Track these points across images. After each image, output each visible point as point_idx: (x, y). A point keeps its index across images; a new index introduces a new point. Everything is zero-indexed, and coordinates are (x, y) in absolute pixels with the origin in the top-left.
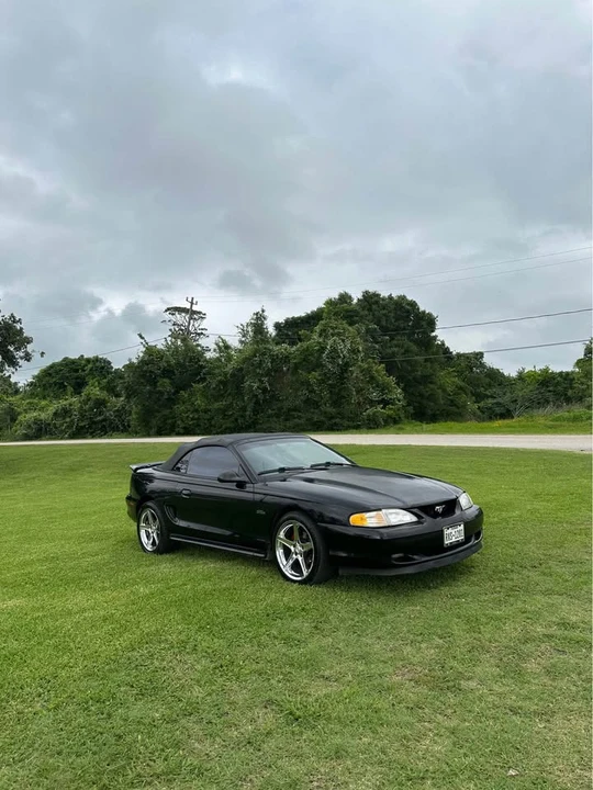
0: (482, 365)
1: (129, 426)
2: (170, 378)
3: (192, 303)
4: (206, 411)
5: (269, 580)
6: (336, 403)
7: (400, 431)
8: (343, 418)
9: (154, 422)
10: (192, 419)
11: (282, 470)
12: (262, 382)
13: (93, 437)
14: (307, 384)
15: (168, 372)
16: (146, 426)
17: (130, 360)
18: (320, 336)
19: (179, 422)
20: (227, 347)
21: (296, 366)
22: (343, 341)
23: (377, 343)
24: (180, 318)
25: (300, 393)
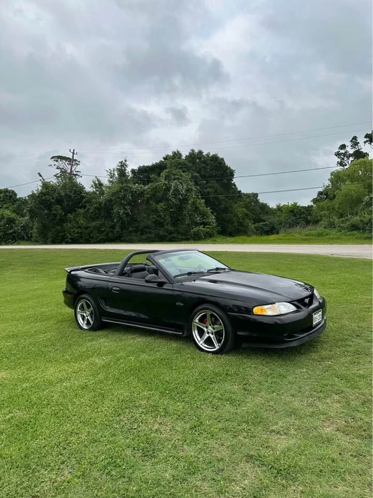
0: (257, 201)
1: (31, 237)
2: (61, 205)
3: (73, 153)
4: (86, 228)
5: (188, 351)
6: (174, 224)
7: (214, 242)
8: (179, 233)
9: (50, 234)
10: (77, 233)
11: (190, 274)
12: (125, 209)
13: (7, 244)
14: (156, 211)
15: (59, 201)
16: (44, 237)
17: (32, 192)
18: (165, 180)
19: (68, 235)
20: (101, 184)
21: (148, 200)
22: (181, 183)
23: (198, 185)
24: (62, 164)
25: (151, 217)
